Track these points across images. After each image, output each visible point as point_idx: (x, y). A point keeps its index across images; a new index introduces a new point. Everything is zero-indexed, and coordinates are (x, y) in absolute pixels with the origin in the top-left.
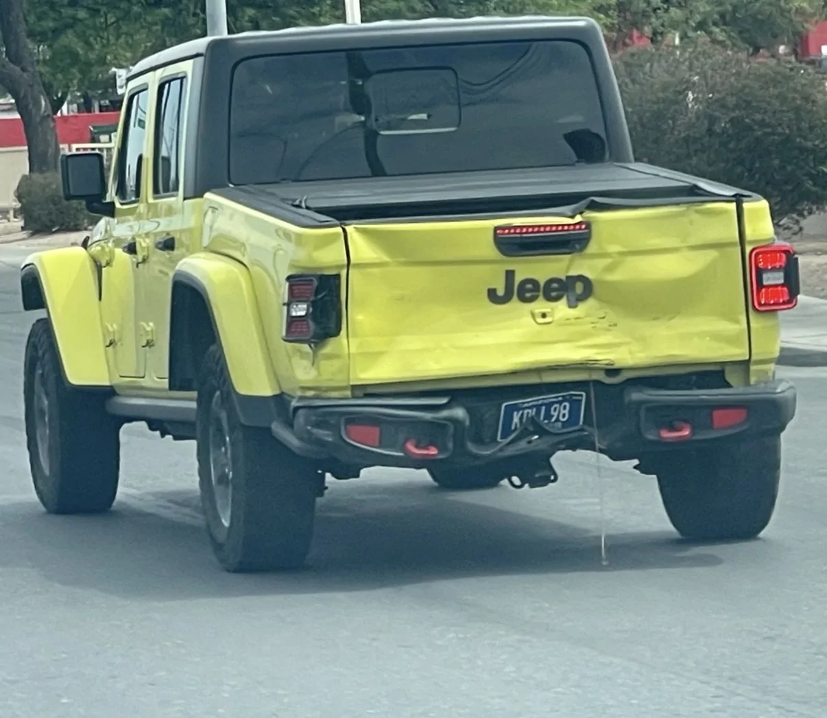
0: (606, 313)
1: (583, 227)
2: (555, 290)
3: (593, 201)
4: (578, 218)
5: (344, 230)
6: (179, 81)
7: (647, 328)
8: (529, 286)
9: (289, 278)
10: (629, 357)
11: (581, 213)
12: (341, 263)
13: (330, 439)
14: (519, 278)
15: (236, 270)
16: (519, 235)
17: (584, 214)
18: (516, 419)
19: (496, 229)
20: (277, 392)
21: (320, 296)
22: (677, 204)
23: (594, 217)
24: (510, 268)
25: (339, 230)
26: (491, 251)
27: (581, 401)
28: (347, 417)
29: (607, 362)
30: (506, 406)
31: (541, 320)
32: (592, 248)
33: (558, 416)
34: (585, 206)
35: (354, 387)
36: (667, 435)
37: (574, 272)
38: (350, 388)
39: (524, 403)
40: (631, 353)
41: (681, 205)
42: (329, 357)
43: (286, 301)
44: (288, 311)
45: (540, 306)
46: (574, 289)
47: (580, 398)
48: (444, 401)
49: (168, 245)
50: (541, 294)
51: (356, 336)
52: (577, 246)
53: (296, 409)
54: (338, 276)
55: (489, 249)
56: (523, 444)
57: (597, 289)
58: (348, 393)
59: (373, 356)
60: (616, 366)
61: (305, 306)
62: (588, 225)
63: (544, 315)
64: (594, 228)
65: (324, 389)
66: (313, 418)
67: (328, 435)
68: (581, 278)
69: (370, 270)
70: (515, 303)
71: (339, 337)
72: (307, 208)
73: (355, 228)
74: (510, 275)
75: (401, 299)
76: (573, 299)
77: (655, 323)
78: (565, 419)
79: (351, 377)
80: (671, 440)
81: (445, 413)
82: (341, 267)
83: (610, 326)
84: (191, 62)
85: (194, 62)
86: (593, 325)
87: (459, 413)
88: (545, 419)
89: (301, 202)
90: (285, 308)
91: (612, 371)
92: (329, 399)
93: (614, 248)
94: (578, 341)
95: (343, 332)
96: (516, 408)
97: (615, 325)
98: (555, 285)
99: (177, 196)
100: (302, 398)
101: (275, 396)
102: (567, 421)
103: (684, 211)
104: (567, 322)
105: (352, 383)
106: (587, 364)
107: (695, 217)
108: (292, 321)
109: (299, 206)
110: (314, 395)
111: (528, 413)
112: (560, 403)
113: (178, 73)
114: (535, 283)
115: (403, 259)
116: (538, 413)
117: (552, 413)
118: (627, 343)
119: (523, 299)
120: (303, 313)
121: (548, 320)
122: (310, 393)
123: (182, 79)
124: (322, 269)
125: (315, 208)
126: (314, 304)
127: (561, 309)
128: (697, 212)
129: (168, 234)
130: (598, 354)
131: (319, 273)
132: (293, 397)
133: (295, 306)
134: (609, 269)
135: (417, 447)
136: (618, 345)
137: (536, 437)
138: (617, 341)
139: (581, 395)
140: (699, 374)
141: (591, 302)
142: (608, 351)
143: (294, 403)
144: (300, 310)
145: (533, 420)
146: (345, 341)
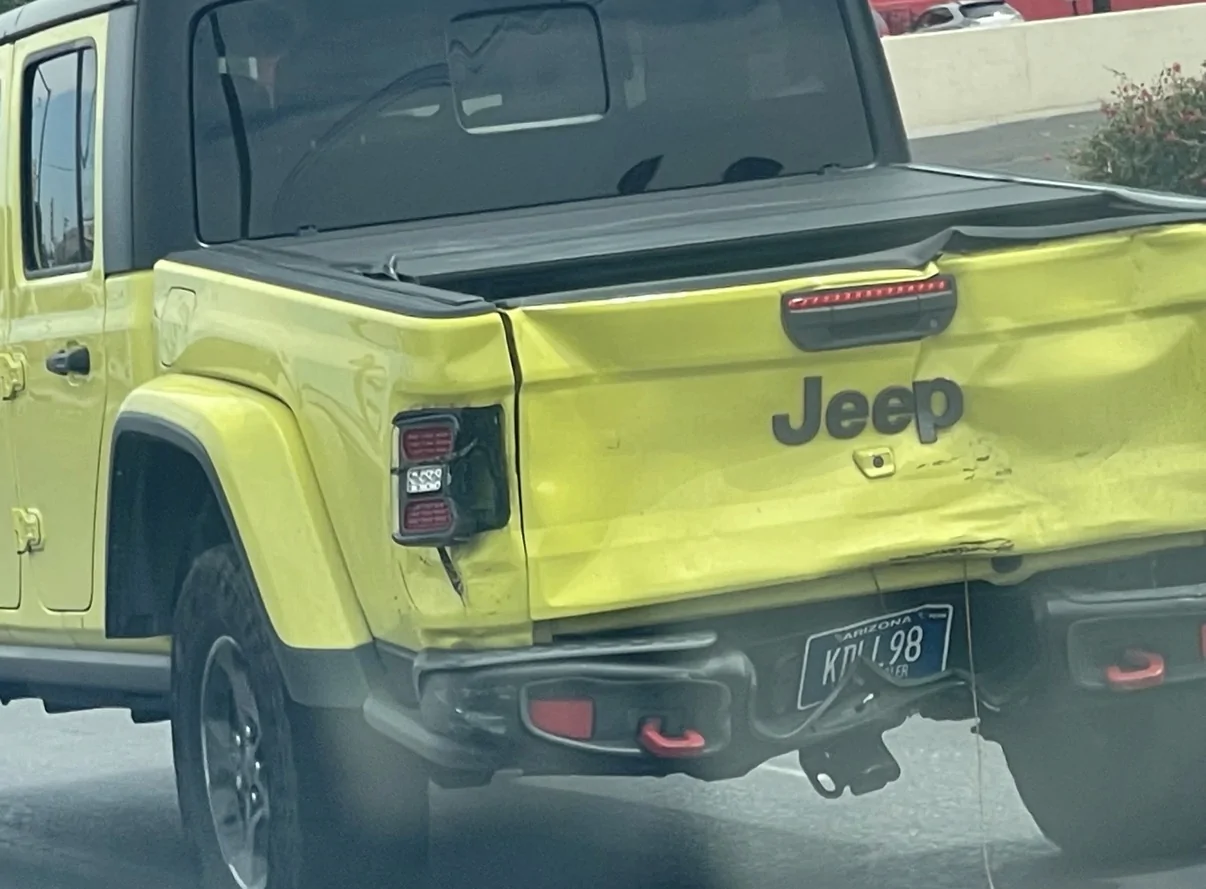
0: (990, 449)
1: (942, 284)
2: (894, 411)
3: (956, 233)
4: (932, 270)
5: (505, 318)
6: (75, 56)
7: (1069, 474)
8: (848, 406)
9: (399, 419)
10: (1037, 531)
11: (935, 259)
12: (503, 383)
13: (501, 730)
14: (828, 393)
15: (262, 407)
16: (827, 309)
17: (939, 261)
18: (829, 666)
19: (786, 298)
20: (364, 639)
21: (466, 450)
22: (1112, 231)
23: (961, 264)
24: (813, 372)
25: (495, 317)
26: (776, 342)
27: (946, 619)
28: (533, 683)
29: (997, 544)
30: (812, 641)
31: (873, 471)
32: (959, 325)
33: (903, 652)
34: (942, 244)
35: (538, 625)
36: (1119, 677)
37: (927, 374)
38: (531, 627)
39: (844, 633)
40: (1041, 523)
41: (1120, 232)
42: (488, 569)
43: (396, 465)
44: (403, 484)
45: (869, 444)
46: (928, 408)
47: (944, 616)
48: (708, 640)
49: (77, 363)
50: (869, 420)
51: (539, 525)
52: (934, 324)
53: (425, 675)
54: (497, 410)
55: (773, 340)
56: (849, 713)
57: (971, 405)
58: (527, 637)
59: (573, 561)
60: (1018, 549)
61: (438, 472)
62: (948, 281)
63: (878, 462)
64: (960, 286)
65: (479, 632)
66: (467, 692)
67: (495, 723)
68: (943, 385)
69: (560, 393)
70: (823, 443)
71: (505, 528)
72: (402, 278)
73: (525, 311)
74: (813, 386)
75: (615, 446)
76: (927, 426)
77: (1081, 461)
78: (913, 659)
79: (533, 604)
80: (1130, 688)
81: (713, 665)
82: (502, 391)
83: (998, 473)
84: (105, 16)
85: (110, 17)
86: (969, 474)
87: (738, 662)
88: (878, 660)
89: (386, 267)
90: (396, 478)
91: (1006, 560)
92: (492, 650)
93: (1001, 323)
94: (943, 505)
95: (514, 518)
96: (832, 643)
97: (1009, 471)
98: (894, 402)
99: (88, 269)
100: (432, 652)
101: (360, 649)
102: (915, 661)
103: (1127, 243)
104: (920, 471)
105: (535, 617)
106: (961, 550)
107: (1145, 253)
108: (411, 504)
109: (384, 277)
110: (459, 644)
111: (851, 651)
112: (906, 628)
113: (74, 42)
114: (856, 397)
115: (618, 369)
116: (868, 650)
117: (893, 648)
118: (1035, 506)
119: (839, 433)
120: (434, 486)
121: (886, 469)
122: (448, 642)
123: (80, 51)
124: (462, 396)
125: (420, 277)
126: (453, 467)
127: (907, 448)
128: (1151, 244)
129: (71, 343)
130: (980, 529)
131: (461, 405)
132: (415, 653)
133: (415, 474)
134: (995, 363)
135: (662, 732)
136: (1017, 510)
137: (871, 696)
138: (1012, 503)
139: (946, 611)
140: (1161, 555)
141: (960, 431)
142: (995, 522)
143: (419, 663)
144: (427, 480)
145: (861, 665)
146: (516, 534)
